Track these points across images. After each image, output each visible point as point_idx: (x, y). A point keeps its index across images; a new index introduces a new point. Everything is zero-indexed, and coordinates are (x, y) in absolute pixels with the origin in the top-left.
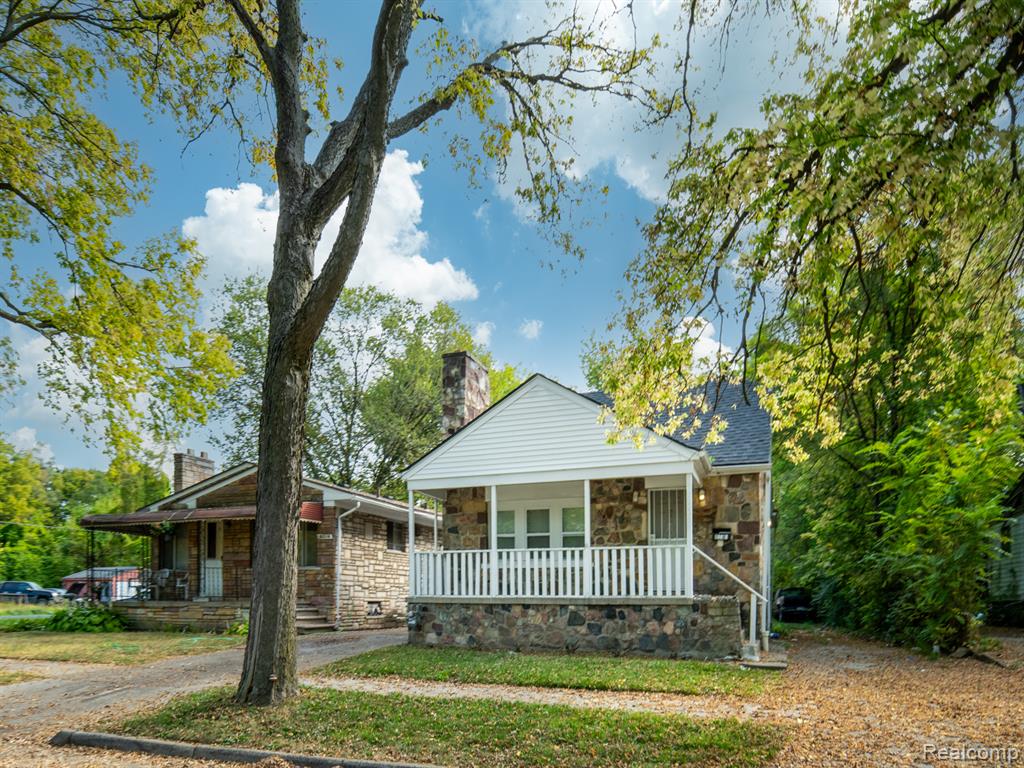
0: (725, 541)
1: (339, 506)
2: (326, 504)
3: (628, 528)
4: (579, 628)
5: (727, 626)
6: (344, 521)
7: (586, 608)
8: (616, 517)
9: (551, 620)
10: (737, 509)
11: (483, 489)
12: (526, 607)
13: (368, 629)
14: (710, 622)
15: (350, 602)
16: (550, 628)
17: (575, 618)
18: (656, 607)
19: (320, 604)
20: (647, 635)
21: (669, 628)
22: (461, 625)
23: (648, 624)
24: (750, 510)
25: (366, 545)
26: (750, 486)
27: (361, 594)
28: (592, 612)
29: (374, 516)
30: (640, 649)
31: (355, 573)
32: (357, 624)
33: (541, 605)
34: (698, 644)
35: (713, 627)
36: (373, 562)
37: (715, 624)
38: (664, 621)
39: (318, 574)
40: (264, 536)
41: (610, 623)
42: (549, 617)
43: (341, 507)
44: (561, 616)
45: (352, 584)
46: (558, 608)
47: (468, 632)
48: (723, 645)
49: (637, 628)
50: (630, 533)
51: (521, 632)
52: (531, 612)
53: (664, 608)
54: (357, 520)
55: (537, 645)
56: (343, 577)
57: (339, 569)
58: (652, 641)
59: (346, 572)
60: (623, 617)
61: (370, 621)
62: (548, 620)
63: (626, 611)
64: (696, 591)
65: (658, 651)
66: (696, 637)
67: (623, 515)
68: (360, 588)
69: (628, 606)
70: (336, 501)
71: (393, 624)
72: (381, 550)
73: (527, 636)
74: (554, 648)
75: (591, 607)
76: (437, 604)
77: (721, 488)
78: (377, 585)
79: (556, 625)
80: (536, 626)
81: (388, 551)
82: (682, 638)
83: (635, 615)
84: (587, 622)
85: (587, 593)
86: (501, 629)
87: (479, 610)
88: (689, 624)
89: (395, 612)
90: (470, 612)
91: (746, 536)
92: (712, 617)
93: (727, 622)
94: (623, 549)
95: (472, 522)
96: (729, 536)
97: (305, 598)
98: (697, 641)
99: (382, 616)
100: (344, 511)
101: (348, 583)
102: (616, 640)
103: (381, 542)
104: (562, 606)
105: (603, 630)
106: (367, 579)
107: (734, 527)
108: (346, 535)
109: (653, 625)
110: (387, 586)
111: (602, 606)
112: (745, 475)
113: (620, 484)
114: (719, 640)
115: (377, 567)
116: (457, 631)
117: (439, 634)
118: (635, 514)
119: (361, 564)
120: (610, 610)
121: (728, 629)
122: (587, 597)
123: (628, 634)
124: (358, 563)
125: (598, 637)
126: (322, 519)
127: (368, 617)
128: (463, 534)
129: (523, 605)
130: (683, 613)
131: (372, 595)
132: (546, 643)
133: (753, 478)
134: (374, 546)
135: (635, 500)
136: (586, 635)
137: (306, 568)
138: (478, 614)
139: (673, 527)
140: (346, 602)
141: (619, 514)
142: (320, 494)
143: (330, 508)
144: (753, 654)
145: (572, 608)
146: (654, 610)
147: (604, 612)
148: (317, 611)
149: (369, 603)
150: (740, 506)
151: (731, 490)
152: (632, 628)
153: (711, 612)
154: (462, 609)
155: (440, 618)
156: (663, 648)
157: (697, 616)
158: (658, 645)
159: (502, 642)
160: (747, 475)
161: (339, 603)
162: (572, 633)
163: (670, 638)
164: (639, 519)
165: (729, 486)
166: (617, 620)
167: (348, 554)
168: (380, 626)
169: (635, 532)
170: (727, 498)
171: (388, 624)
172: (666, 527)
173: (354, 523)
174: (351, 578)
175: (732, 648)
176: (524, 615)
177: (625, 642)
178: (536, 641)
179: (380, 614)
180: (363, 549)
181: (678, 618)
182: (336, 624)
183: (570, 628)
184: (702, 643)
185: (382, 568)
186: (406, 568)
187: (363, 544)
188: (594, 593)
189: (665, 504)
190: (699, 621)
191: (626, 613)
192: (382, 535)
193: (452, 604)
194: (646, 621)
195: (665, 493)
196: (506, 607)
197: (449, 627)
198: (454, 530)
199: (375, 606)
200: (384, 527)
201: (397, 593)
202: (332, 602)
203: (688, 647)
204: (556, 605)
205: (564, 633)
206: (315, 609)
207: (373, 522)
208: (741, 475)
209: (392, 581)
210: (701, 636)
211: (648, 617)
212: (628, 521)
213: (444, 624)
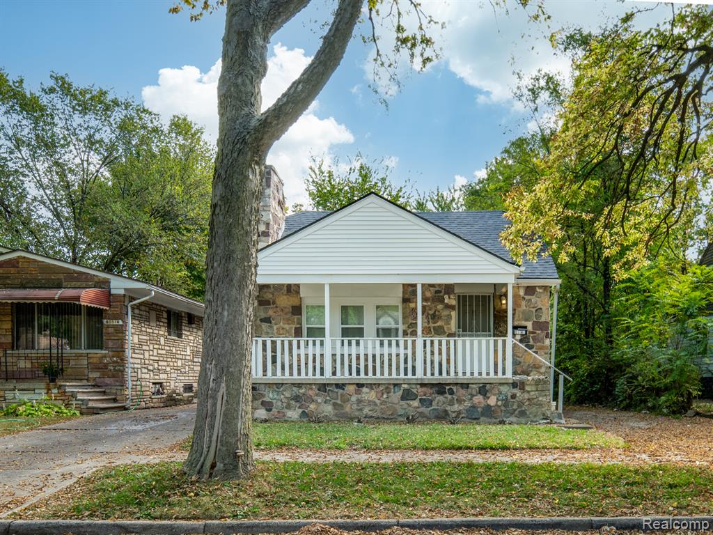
0: (522, 335)
1: (127, 294)
2: (113, 292)
3: (439, 324)
4: (411, 402)
5: (540, 399)
6: (133, 309)
7: (419, 386)
8: (428, 314)
9: (385, 396)
10: (532, 312)
11: (298, 286)
12: (360, 386)
13: (153, 407)
14: (526, 396)
15: (139, 383)
16: (383, 403)
17: (408, 394)
18: (481, 385)
19: (107, 385)
20: (474, 407)
21: (492, 401)
22: (293, 402)
23: (474, 398)
24: (542, 313)
25: (151, 331)
26: (542, 295)
27: (147, 376)
28: (424, 389)
29: (157, 305)
30: (467, 417)
31: (142, 356)
32: (144, 403)
33: (375, 384)
34: (517, 412)
35: (529, 399)
36: (156, 346)
37: (530, 397)
38: (488, 395)
39: (105, 356)
40: (225, 320)
41: (441, 398)
42: (383, 394)
43: (131, 295)
44: (394, 392)
45: (139, 366)
46: (392, 387)
47: (299, 408)
48: (537, 412)
49: (464, 401)
50: (441, 327)
51: (355, 407)
52: (365, 390)
53: (488, 386)
54: (143, 308)
55: (371, 417)
56: (131, 360)
57: (128, 352)
58: (478, 412)
59: (134, 355)
60: (451, 392)
61: (154, 401)
62: (382, 396)
63: (454, 388)
64: (515, 373)
65: (482, 419)
66: (515, 407)
67: (435, 313)
68: (146, 371)
69: (456, 384)
70: (126, 289)
71: (173, 402)
72: (162, 336)
73: (361, 410)
74: (388, 419)
75: (423, 385)
76: (266, 384)
77: (519, 296)
78: (160, 368)
79: (390, 400)
80: (370, 401)
81: (169, 337)
82: (503, 408)
83: (462, 392)
84: (419, 397)
85: (420, 374)
86: (335, 405)
87: (311, 389)
88: (509, 397)
89: (174, 392)
90: (302, 391)
91: (538, 332)
92: (528, 392)
93: (540, 396)
94: (436, 340)
95: (286, 314)
96: (526, 331)
97: (88, 380)
98: (515, 410)
99: (164, 396)
100: (134, 299)
101: (136, 366)
102: (446, 411)
103: (163, 329)
104: (395, 385)
105: (433, 404)
106: (151, 362)
107: (529, 325)
108: (134, 322)
109: (478, 399)
110: (168, 369)
111: (433, 384)
112: (539, 286)
113: (431, 289)
114: (534, 409)
115: (160, 352)
116: (289, 407)
117: (269, 410)
118: (446, 313)
119: (147, 348)
120: (441, 388)
121: (541, 401)
122: (419, 377)
123: (456, 406)
124: (144, 348)
125: (429, 409)
126: (110, 306)
127: (153, 397)
128: (276, 324)
129: (357, 384)
130: (504, 389)
131: (156, 377)
132: (379, 415)
133: (544, 290)
134: (157, 332)
135: (446, 301)
136: (418, 407)
137: (88, 351)
138: (311, 393)
139: (478, 324)
140: (135, 383)
141: (431, 312)
142: (107, 282)
143: (119, 296)
144: (561, 419)
145: (406, 386)
146: (480, 388)
147: (434, 390)
148: (104, 392)
149: (154, 383)
150: (534, 310)
151: (527, 297)
152: (460, 401)
153: (528, 388)
154: (294, 389)
155: (270, 396)
156: (487, 416)
157: (515, 391)
158: (483, 414)
159: (336, 415)
160: (540, 287)
161: (130, 384)
162: (405, 406)
163: (493, 408)
164: (449, 317)
165: (526, 294)
166: (447, 395)
167: (136, 340)
168: (162, 405)
169: (445, 327)
170: (524, 303)
171: (168, 403)
172: (471, 323)
173: (140, 310)
174: (139, 361)
175: (544, 415)
176: (358, 392)
177: (454, 412)
178: (370, 413)
179: (162, 394)
180: (148, 334)
181: (500, 393)
182: (128, 404)
183: (403, 403)
184: (519, 411)
185: (164, 352)
186: (182, 353)
187: (148, 330)
188: (425, 374)
189: (471, 305)
190: (518, 395)
191: (455, 390)
192: (163, 322)
193: (283, 384)
194: (473, 396)
195: (471, 297)
196: (340, 386)
197: (279, 403)
198: (267, 320)
199: (158, 386)
200: (165, 315)
201: (175, 375)
202: (123, 383)
203: (509, 415)
204: (390, 384)
205: (397, 406)
206: (103, 390)
207: (157, 310)
208: (535, 287)
209: (171, 364)
210: (519, 406)
211: (474, 393)
212: (440, 318)
213: (274, 401)
